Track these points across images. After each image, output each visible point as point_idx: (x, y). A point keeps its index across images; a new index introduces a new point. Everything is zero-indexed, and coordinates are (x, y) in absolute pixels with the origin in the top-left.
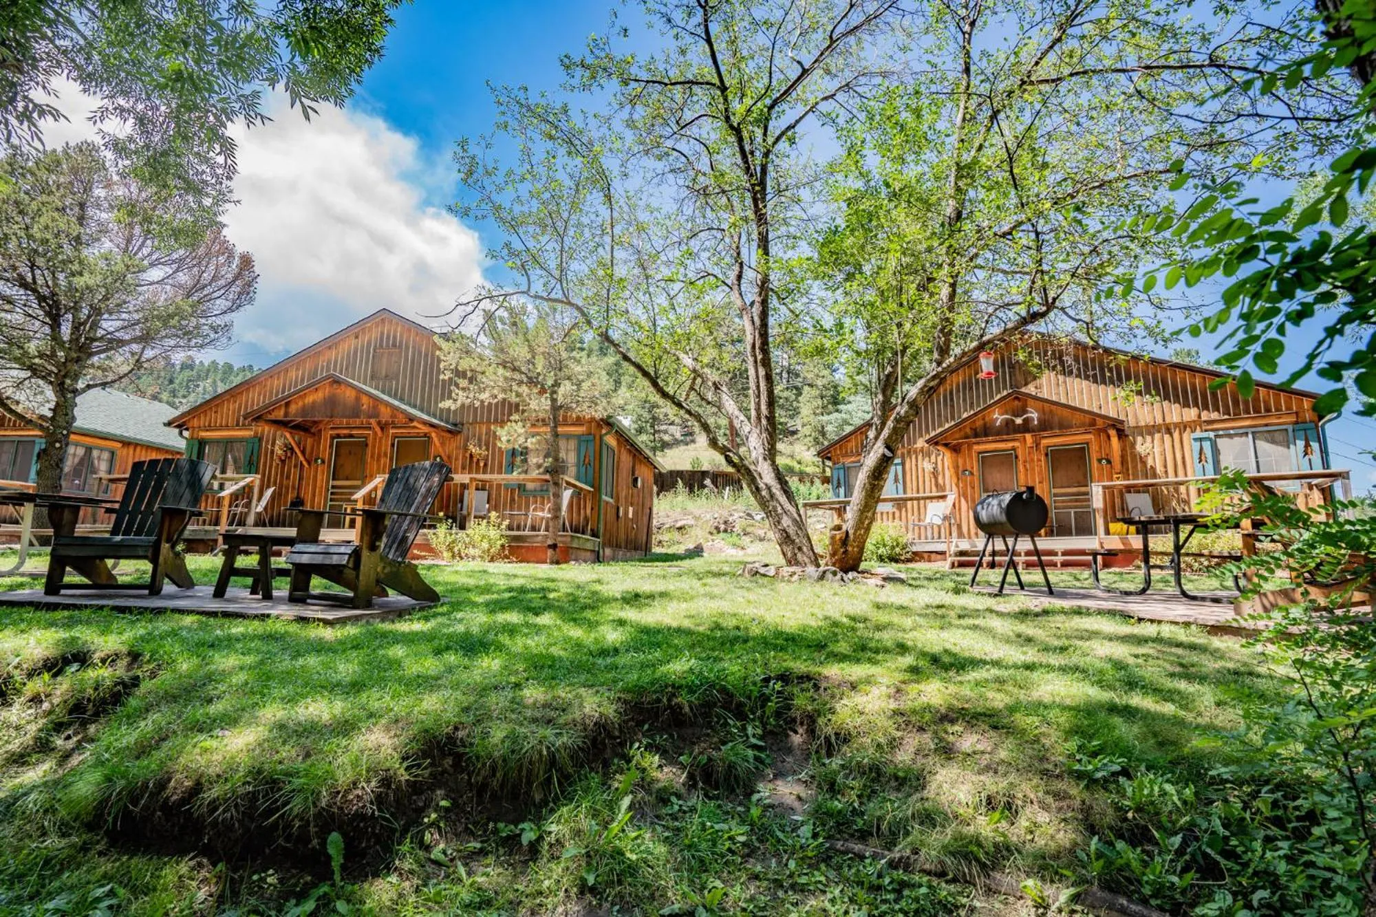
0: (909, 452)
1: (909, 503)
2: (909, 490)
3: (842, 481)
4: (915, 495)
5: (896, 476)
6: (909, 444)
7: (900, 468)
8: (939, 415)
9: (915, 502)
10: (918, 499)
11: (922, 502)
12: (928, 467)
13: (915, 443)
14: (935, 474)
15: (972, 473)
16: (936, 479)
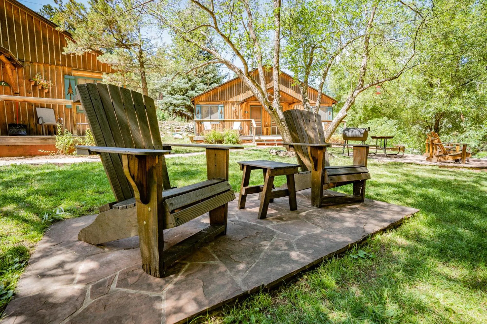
0: (226, 103)
1: (226, 122)
2: (226, 117)
3: (200, 112)
4: (228, 120)
5: (221, 111)
6: (227, 100)
7: (223, 108)
8: (238, 90)
9: (228, 122)
10: (229, 121)
11: (230, 122)
12: (233, 109)
13: (229, 99)
14: (236, 111)
15: (248, 112)
16: (236, 113)
